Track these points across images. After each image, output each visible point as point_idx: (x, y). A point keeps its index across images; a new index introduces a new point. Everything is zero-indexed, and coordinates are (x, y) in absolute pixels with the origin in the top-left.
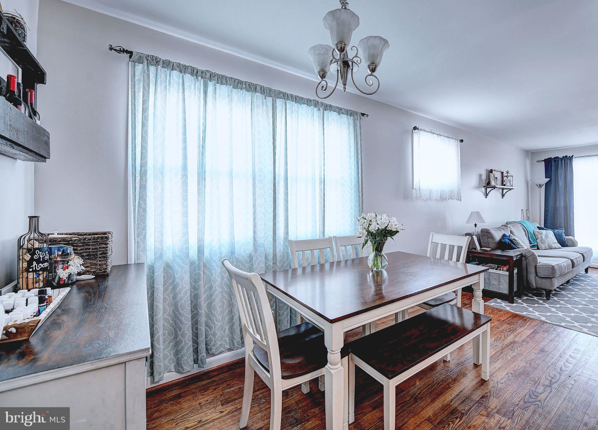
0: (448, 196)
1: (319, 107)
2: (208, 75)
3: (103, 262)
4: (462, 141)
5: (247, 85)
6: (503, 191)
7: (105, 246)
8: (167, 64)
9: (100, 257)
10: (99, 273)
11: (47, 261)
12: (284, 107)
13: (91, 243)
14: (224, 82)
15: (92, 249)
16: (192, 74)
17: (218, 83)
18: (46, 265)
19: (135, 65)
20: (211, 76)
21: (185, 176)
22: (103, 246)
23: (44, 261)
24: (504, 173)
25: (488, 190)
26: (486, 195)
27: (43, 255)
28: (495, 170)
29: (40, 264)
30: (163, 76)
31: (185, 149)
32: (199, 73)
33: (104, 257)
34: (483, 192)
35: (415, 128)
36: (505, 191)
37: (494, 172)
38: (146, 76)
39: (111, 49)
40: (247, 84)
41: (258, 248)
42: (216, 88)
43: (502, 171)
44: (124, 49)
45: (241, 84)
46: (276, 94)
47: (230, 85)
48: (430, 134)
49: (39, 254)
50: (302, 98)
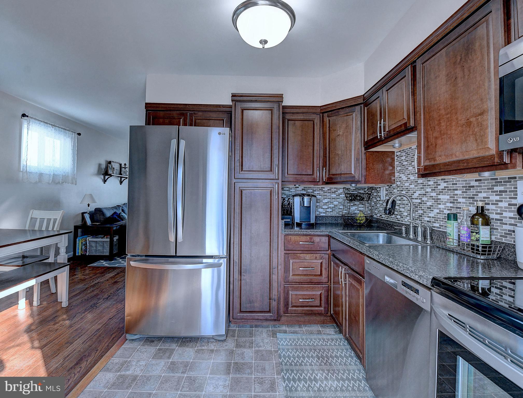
0: (61, 180)
4: (79, 134)
6: (121, 179)
24: (122, 165)
25: (107, 177)
26: (105, 181)
28: (113, 162)
34: (101, 178)
35: (24, 115)
36: (123, 179)
37: (112, 163)
43: (121, 162)
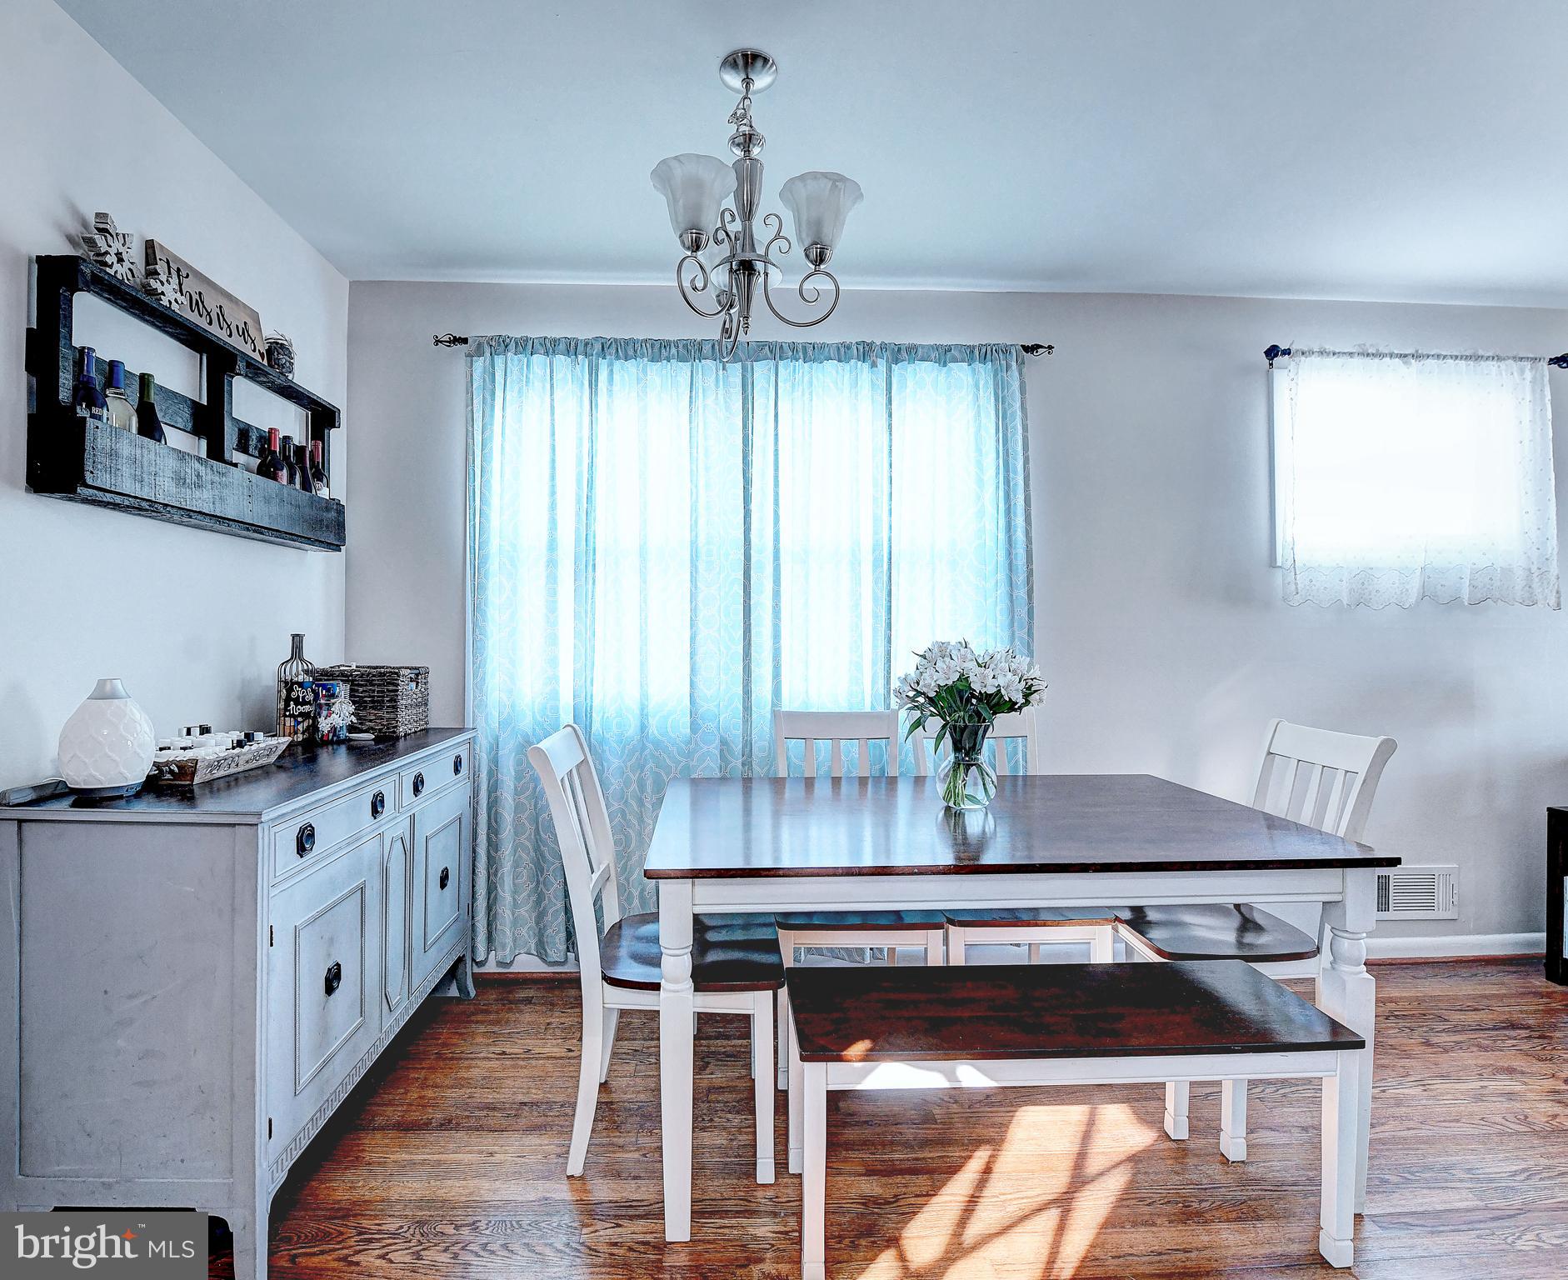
1: (874, 358)
2: (598, 347)
3: (392, 716)
5: (681, 349)
7: (394, 688)
8: (524, 346)
9: (388, 707)
10: (386, 732)
11: (309, 703)
12: (773, 378)
13: (376, 682)
14: (631, 352)
15: (378, 691)
16: (567, 353)
17: (618, 358)
18: (307, 708)
19: (472, 360)
20: (603, 347)
21: (552, 563)
22: (391, 688)
23: (304, 703)
27: (304, 692)
29: (299, 707)
30: (515, 370)
31: (553, 507)
32: (581, 348)
33: (393, 707)
35: (1272, 352)
38: (487, 379)
39: (438, 342)
40: (681, 346)
41: (700, 722)
42: (612, 370)
44: (455, 337)
45: (668, 349)
46: (751, 352)
47: (643, 356)
48: (1357, 360)
49: (298, 691)
50: (823, 346)
